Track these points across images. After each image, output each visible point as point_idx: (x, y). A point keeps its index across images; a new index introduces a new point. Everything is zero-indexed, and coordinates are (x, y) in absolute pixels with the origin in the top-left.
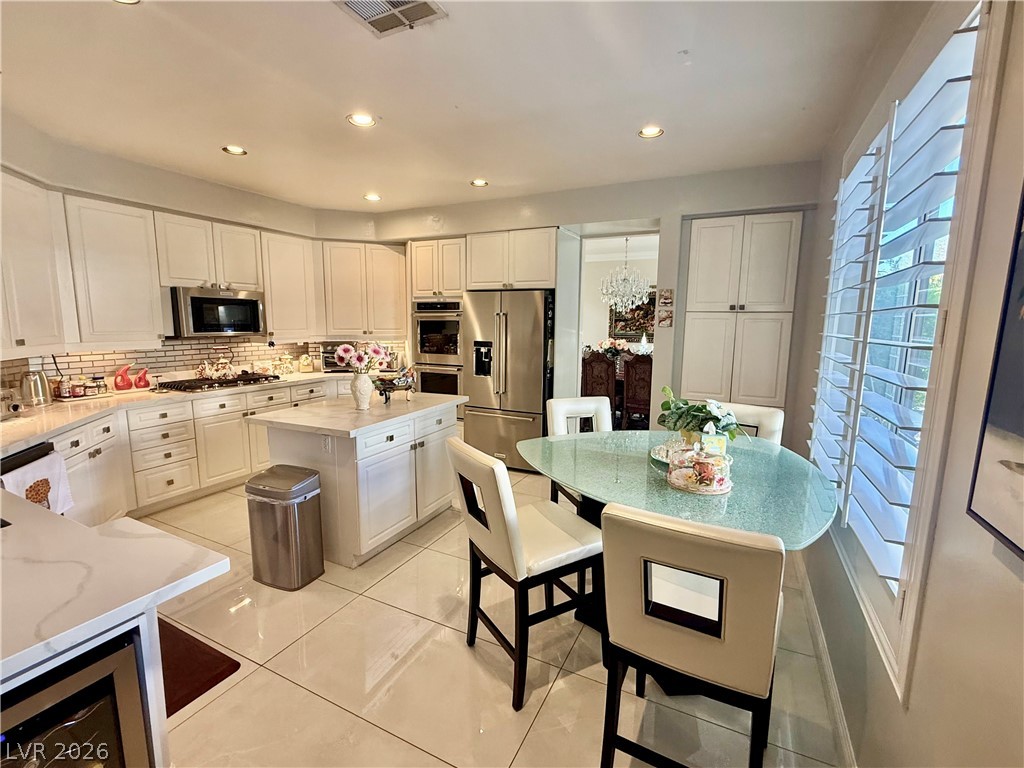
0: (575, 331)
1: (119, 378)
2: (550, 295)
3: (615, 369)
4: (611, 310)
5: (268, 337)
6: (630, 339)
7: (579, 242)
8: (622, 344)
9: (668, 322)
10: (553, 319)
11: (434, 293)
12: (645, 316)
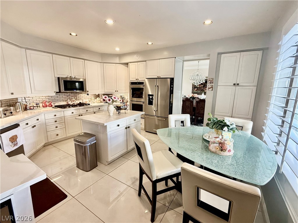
0: (180, 92)
1: (44, 104)
2: (172, 80)
3: (193, 103)
4: (193, 85)
5: (87, 92)
6: (198, 94)
7: (182, 63)
8: (196, 95)
9: (211, 89)
10: (173, 88)
11: (136, 79)
12: (204, 87)
